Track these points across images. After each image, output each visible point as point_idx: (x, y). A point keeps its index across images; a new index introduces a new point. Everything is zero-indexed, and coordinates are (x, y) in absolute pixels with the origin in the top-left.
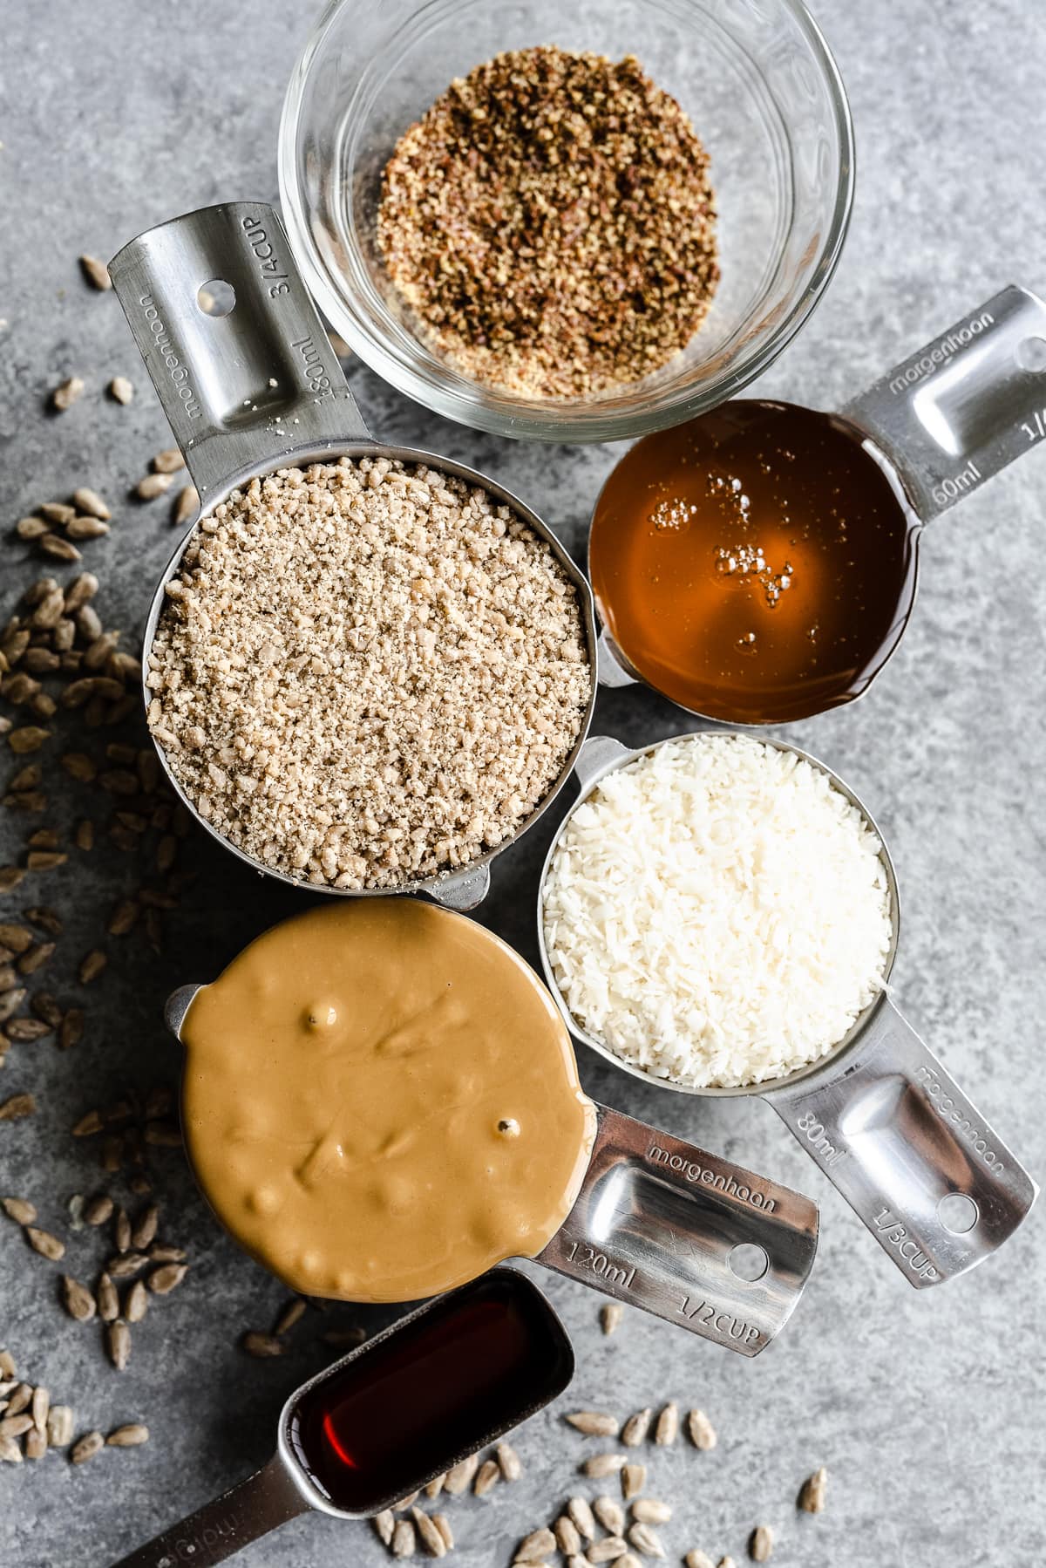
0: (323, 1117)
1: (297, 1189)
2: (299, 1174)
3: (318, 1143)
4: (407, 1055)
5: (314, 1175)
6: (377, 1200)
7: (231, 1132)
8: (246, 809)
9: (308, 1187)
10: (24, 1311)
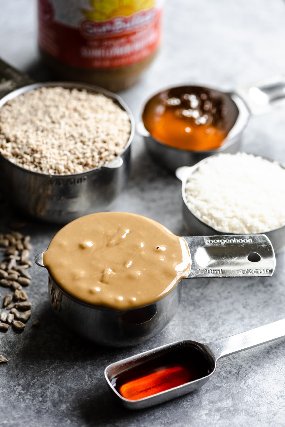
0: (101, 266)
1: (104, 285)
2: (102, 281)
3: (103, 272)
4: (117, 244)
5: (107, 279)
6: (131, 278)
7: (74, 278)
8: (40, 163)
9: (107, 283)
10: (32, 383)
